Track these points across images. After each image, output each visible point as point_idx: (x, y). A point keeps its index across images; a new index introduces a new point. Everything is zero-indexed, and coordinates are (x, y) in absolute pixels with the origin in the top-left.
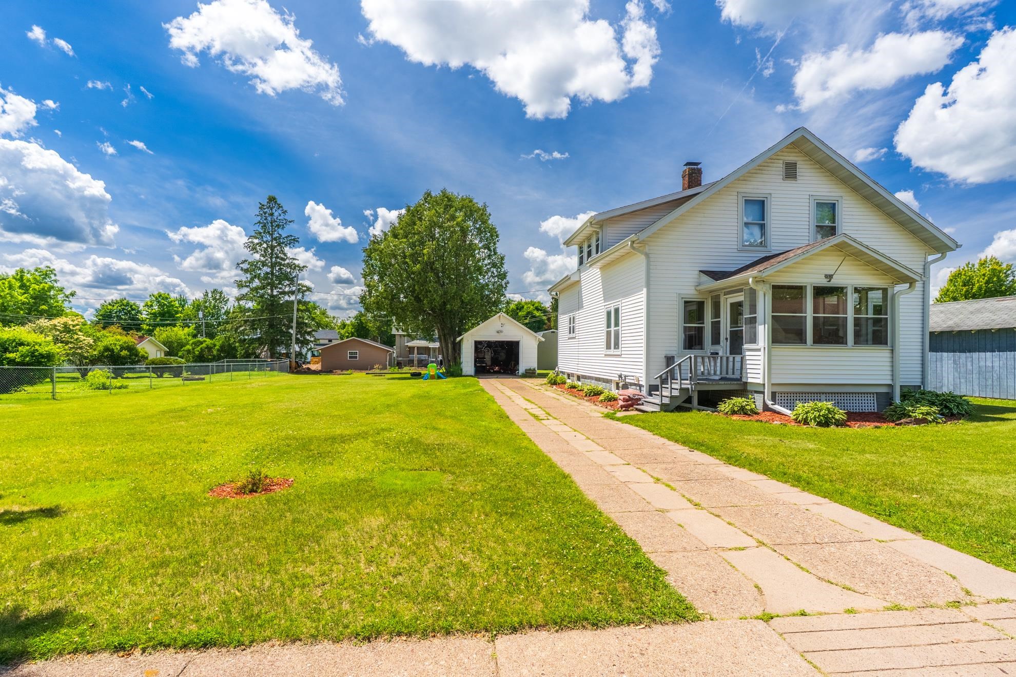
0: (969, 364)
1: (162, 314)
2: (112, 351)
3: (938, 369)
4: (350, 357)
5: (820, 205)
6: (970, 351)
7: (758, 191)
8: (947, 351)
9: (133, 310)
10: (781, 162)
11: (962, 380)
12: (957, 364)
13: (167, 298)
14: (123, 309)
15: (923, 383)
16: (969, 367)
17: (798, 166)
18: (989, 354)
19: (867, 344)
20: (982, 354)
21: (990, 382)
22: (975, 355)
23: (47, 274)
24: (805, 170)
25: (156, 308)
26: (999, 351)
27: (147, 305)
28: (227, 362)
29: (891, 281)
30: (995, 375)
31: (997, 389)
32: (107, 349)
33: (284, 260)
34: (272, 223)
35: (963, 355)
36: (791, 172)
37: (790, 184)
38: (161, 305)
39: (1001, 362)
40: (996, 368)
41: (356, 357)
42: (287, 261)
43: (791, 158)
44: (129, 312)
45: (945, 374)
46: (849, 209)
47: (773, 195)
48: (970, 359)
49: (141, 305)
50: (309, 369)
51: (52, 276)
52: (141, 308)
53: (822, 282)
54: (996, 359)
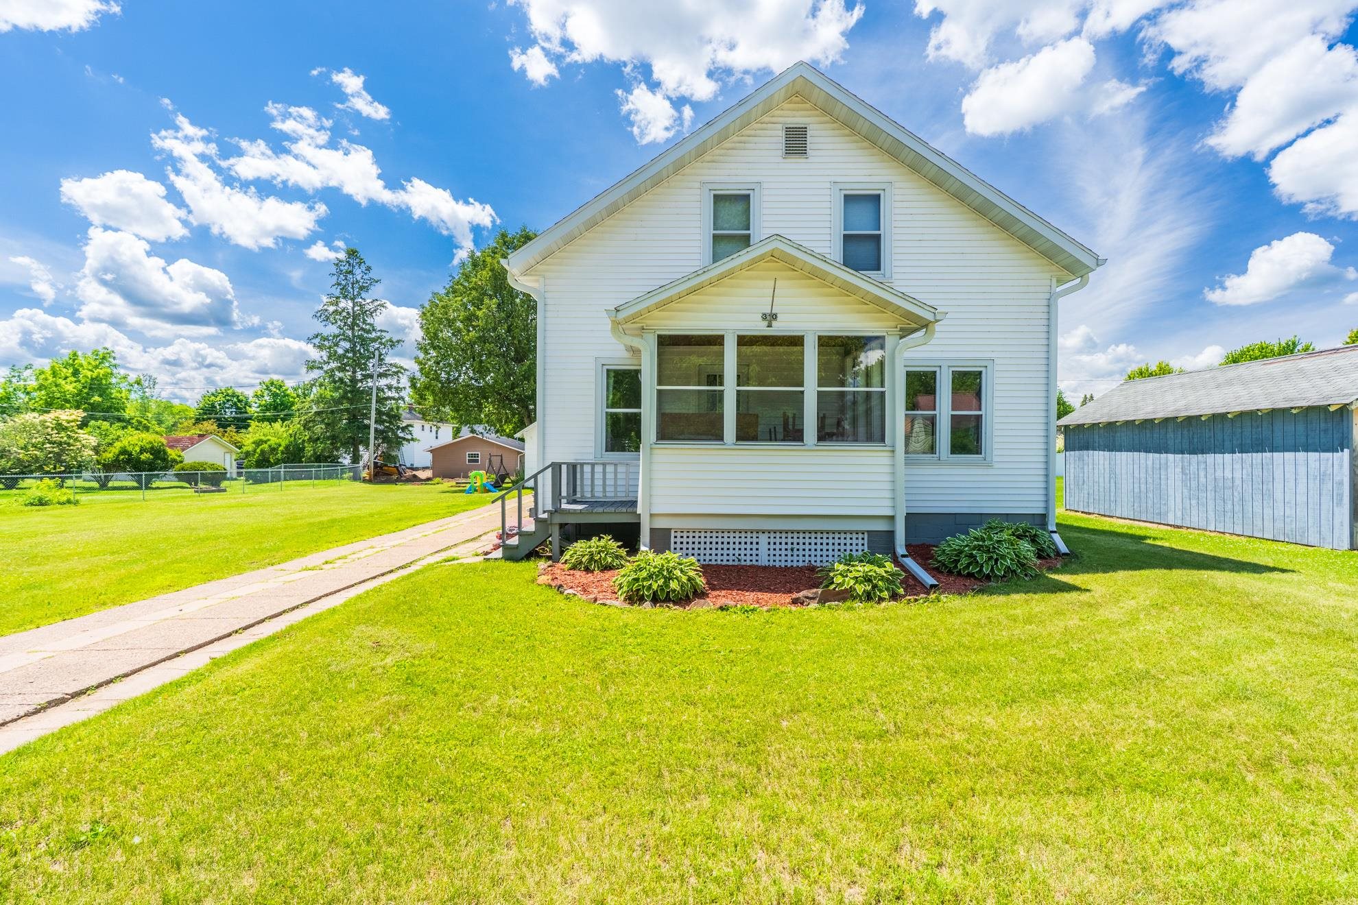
0: (1202, 474)
1: (275, 407)
2: (130, 454)
3: (1163, 482)
4: (469, 461)
5: (850, 199)
6: (1203, 453)
7: (734, 179)
8: (1174, 452)
9: (240, 401)
10: (780, 126)
11: (1194, 502)
12: (1186, 474)
13: (281, 386)
14: (228, 401)
15: (1046, 508)
16: (1202, 480)
17: (809, 133)
18: (1228, 456)
19: (856, 440)
20: (1219, 456)
21: (1229, 507)
22: (1210, 457)
23: (104, 357)
24: (821, 137)
25: (268, 399)
26: (1241, 452)
27: (256, 396)
28: (285, 467)
29: (893, 324)
30: (1236, 494)
31: (1238, 520)
32: (124, 451)
33: (368, 332)
34: (353, 284)
35: (1194, 458)
36: (796, 142)
37: (796, 163)
38: (275, 395)
39: (1244, 471)
40: (1238, 482)
41: (477, 461)
42: (373, 335)
43: (797, 120)
44: (235, 404)
45: (1171, 492)
46: (905, 204)
47: (765, 185)
48: (1203, 466)
49: (249, 393)
50: (415, 476)
51: (111, 360)
52: (251, 399)
53: (757, 327)
54: (1238, 466)
